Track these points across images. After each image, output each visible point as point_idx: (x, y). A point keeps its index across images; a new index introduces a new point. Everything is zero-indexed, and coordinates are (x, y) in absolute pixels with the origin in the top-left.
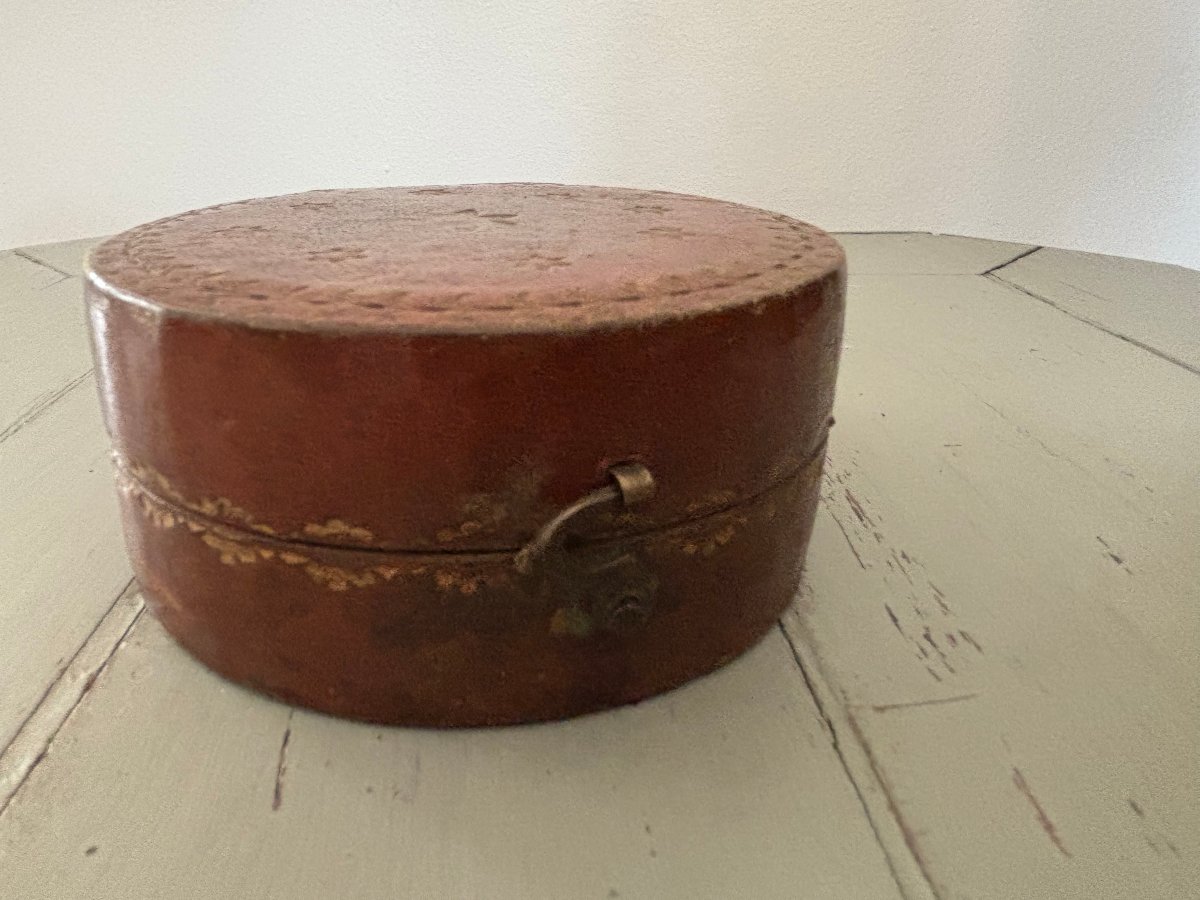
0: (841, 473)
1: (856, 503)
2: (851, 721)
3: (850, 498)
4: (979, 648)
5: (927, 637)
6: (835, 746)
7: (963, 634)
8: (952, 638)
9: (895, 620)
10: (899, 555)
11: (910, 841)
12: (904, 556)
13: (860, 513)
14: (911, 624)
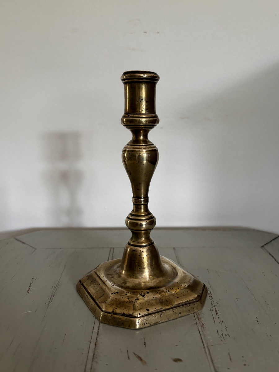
0: (215, 305)
1: (216, 311)
2: (208, 347)
3: (216, 310)
4: (230, 336)
5: (222, 335)
6: (205, 350)
7: (228, 334)
8: (226, 335)
9: (218, 332)
10: (221, 321)
11: (212, 361)
12: (222, 321)
13: (217, 313)
14: (220, 333)
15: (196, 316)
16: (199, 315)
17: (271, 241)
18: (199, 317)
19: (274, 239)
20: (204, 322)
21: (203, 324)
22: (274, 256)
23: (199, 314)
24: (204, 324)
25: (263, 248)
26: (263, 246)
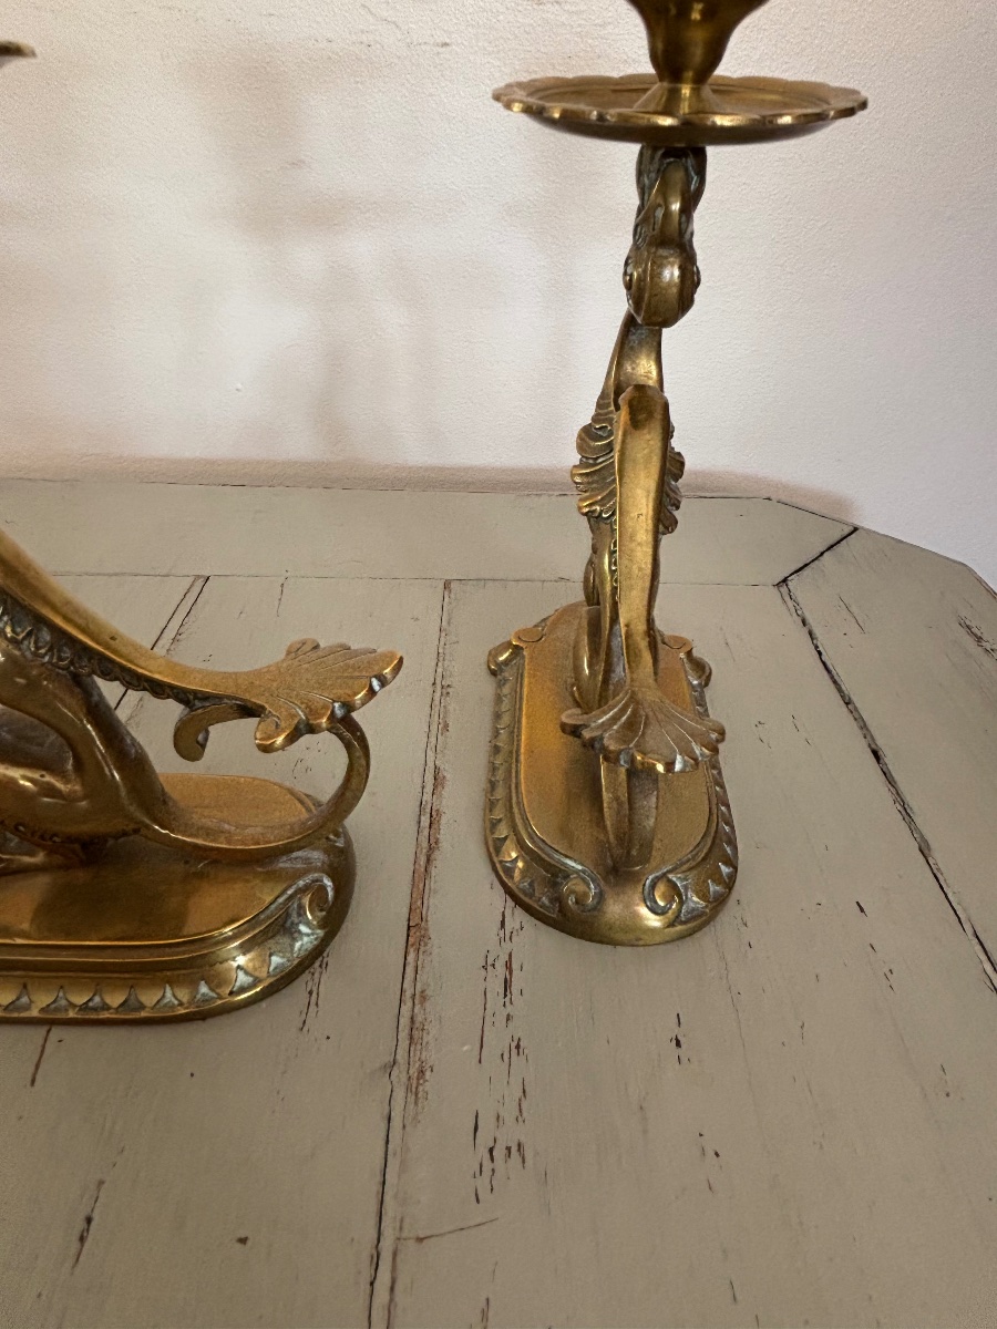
1: (511, 974)
2: (395, 1254)
3: (508, 965)
4: (523, 1161)
5: (491, 1150)
7: (519, 1144)
8: (509, 1149)
9: (476, 1129)
10: (514, 1045)
12: (518, 1047)
13: (507, 984)
14: (484, 1138)
15: (406, 1009)
16: (424, 998)
17: (822, 554)
18: (419, 1019)
19: (829, 549)
20: (431, 1056)
21: (422, 1072)
22: (817, 632)
23: (428, 992)
24: (428, 1073)
25: (784, 589)
26: (785, 580)
